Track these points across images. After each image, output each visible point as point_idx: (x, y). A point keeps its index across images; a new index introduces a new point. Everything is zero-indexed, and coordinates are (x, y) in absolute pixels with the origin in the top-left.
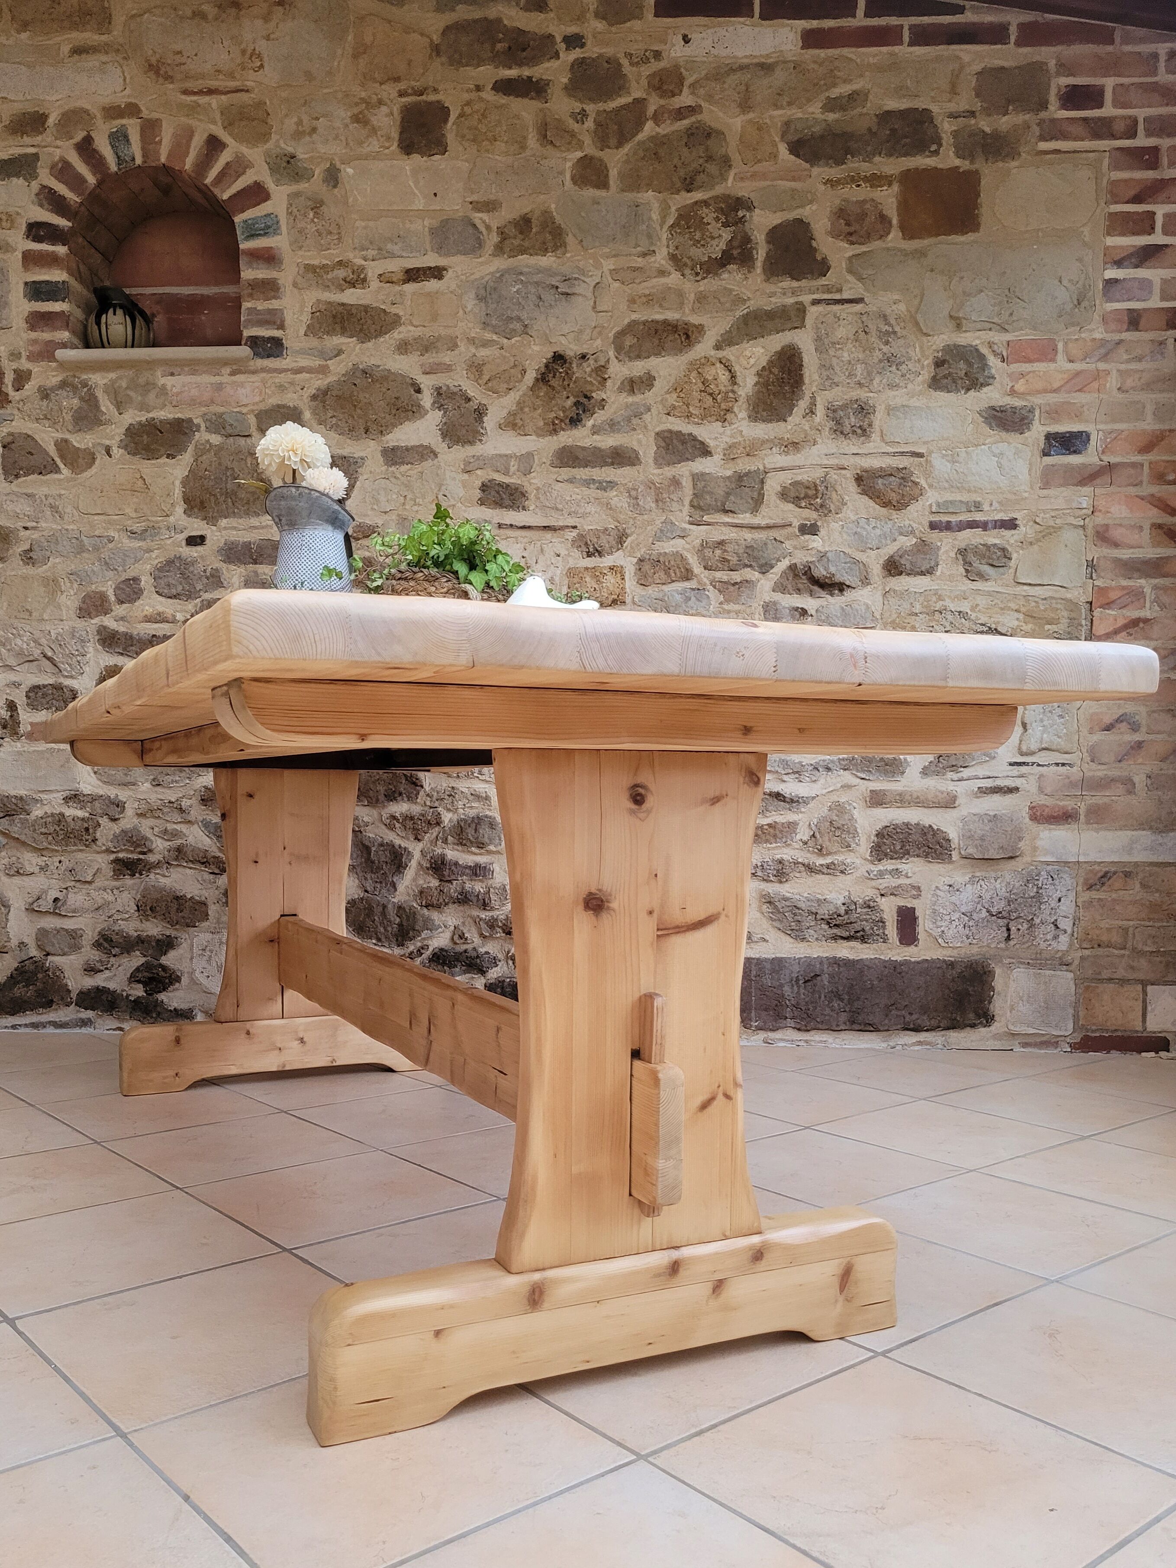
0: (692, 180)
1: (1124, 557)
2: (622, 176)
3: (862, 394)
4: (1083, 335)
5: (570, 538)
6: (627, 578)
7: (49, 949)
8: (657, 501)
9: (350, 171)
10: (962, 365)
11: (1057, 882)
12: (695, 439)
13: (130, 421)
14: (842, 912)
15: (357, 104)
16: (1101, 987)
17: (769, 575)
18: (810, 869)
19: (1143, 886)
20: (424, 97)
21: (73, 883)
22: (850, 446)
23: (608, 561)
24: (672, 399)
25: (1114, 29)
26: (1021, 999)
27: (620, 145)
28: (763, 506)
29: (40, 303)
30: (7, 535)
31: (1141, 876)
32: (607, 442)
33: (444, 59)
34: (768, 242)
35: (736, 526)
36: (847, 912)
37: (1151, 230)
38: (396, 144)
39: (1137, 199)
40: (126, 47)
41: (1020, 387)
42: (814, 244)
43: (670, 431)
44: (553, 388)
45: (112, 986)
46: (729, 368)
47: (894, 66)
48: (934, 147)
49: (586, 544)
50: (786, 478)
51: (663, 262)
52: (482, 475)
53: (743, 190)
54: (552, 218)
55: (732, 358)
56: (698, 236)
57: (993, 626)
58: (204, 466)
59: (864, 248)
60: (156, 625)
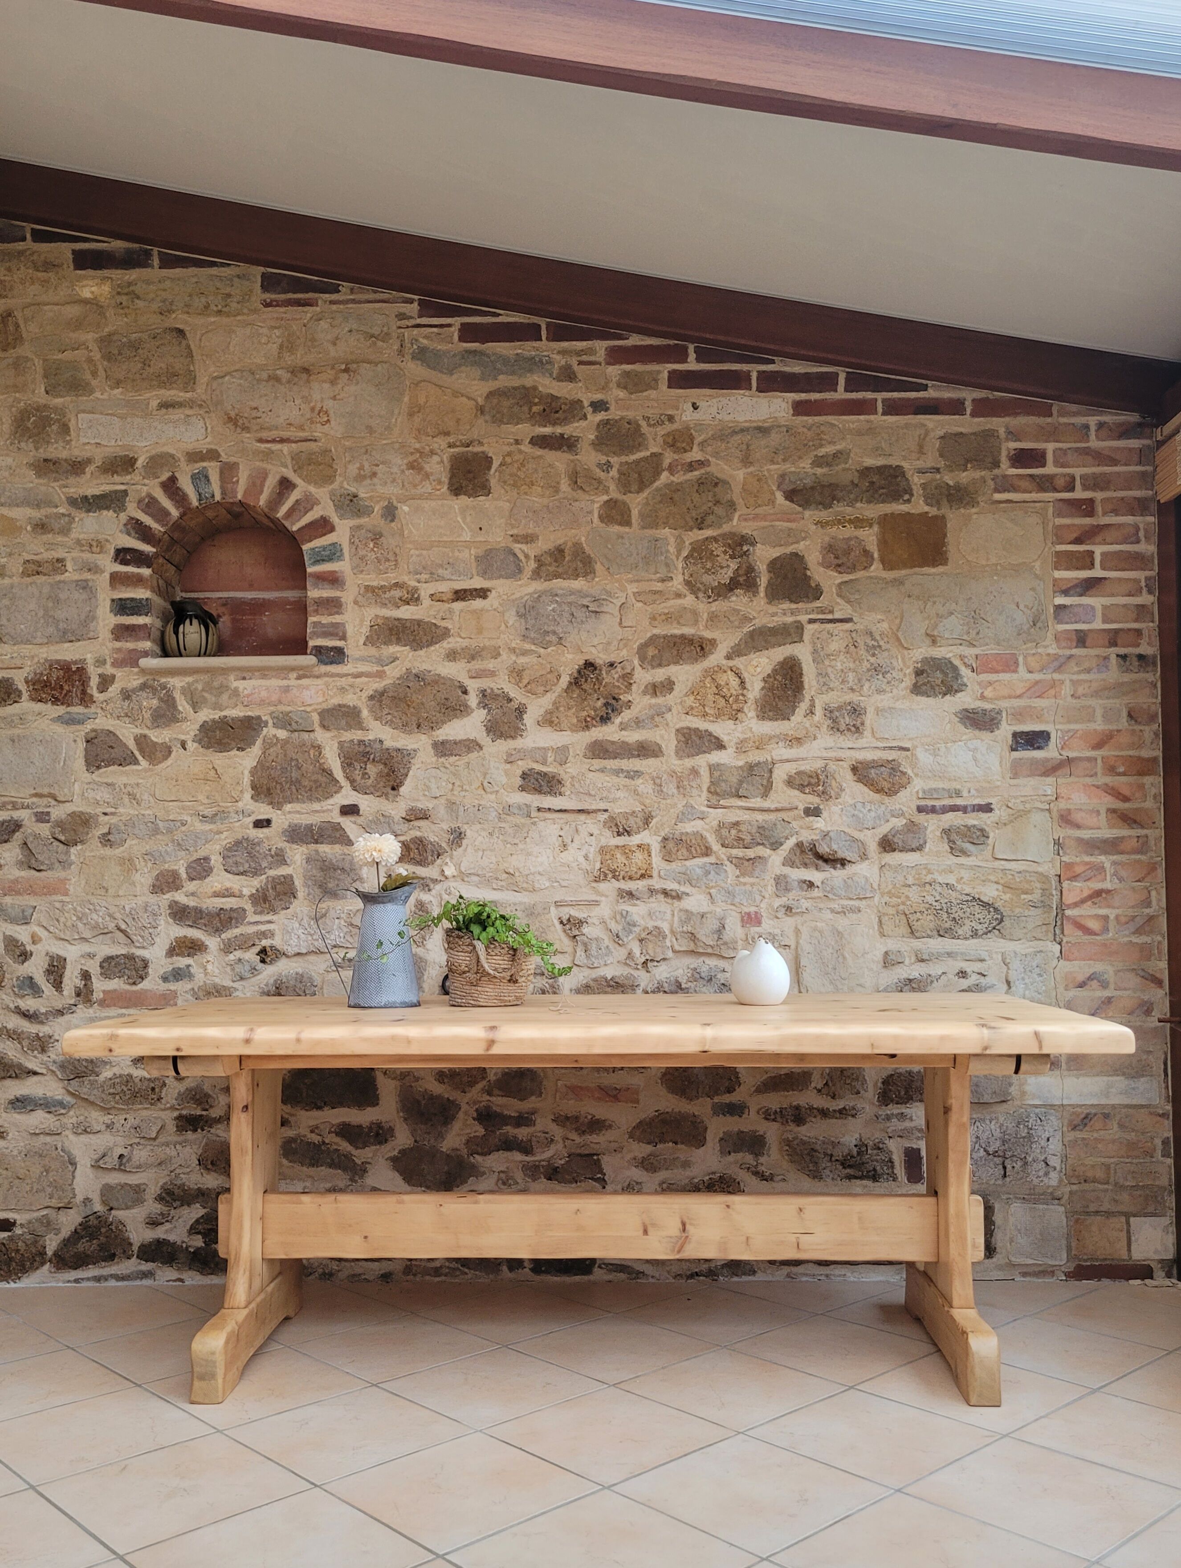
0: (703, 520)
1: (1086, 837)
2: (641, 515)
3: (855, 698)
4: (1039, 650)
5: (602, 820)
6: (653, 854)
7: (114, 1204)
8: (678, 787)
9: (406, 508)
10: (938, 674)
11: (1044, 1123)
12: (710, 734)
13: (205, 718)
14: (855, 1153)
15: (412, 454)
16: (1090, 1220)
17: (779, 851)
18: (824, 1113)
19: (1121, 1126)
20: (470, 449)
21: (138, 1140)
22: (846, 741)
23: (636, 840)
24: (690, 701)
25: (1052, 405)
26: (1019, 1231)
27: (640, 490)
28: (772, 792)
29: (125, 617)
30: (88, 821)
31: (1118, 1118)
32: (633, 737)
33: (487, 417)
34: (769, 572)
35: (749, 809)
36: (858, 1154)
37: (1092, 566)
38: (446, 487)
39: (1078, 541)
40: (209, 402)
41: (988, 693)
42: (808, 573)
43: (689, 728)
44: (585, 691)
45: (172, 1238)
46: (738, 675)
47: (871, 431)
48: (906, 497)
49: (616, 825)
50: (791, 768)
51: (680, 587)
52: (523, 765)
53: (747, 528)
54: (582, 548)
55: (741, 667)
56: (709, 565)
57: (977, 896)
58: (271, 758)
59: (851, 577)
60: (224, 900)
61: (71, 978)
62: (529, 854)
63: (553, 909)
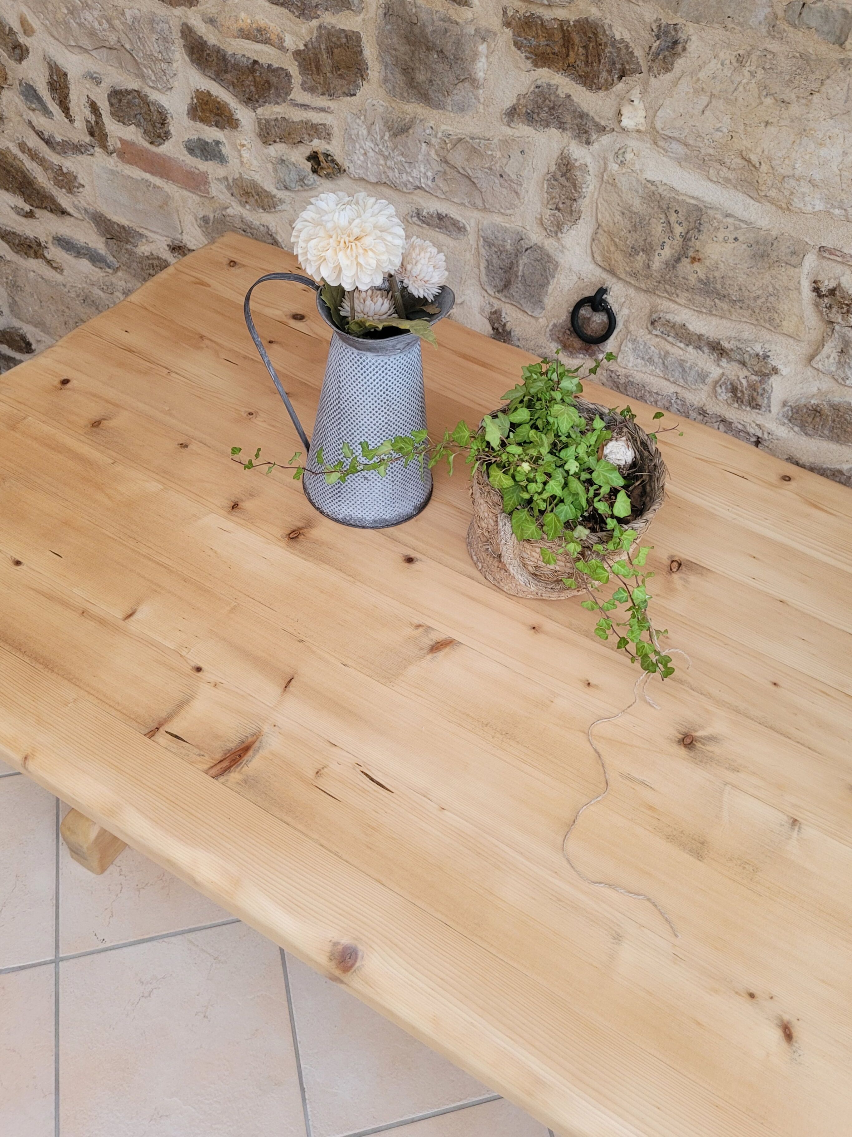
60: (258, 47)
61: (79, 106)
62: (803, 132)
63: (810, 261)
